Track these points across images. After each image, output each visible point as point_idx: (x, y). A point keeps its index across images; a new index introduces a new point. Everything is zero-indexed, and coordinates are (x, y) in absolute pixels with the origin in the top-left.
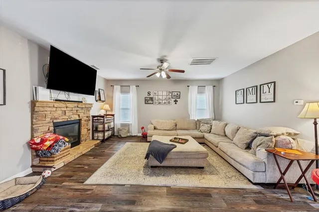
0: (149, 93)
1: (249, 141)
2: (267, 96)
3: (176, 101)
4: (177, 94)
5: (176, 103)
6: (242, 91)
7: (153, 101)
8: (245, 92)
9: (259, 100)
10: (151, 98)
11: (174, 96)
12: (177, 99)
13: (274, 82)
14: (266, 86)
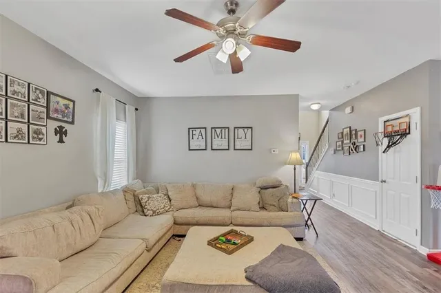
2: (243, 143)
3: (61, 132)
5: (61, 141)
6: (203, 131)
8: (209, 132)
12: (67, 126)
13: (251, 128)
14: (241, 130)
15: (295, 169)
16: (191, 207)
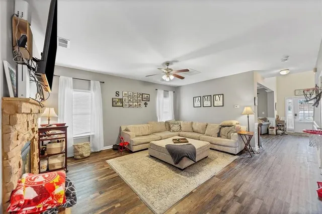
0: (117, 94)
1: (218, 131)
2: (218, 102)
3: (146, 104)
4: (147, 97)
5: (146, 106)
6: (199, 98)
7: (122, 103)
8: (202, 99)
9: (212, 105)
10: (120, 99)
11: (144, 98)
12: (147, 102)
13: (223, 95)
14: (217, 96)
15: (248, 117)
16: (189, 132)
